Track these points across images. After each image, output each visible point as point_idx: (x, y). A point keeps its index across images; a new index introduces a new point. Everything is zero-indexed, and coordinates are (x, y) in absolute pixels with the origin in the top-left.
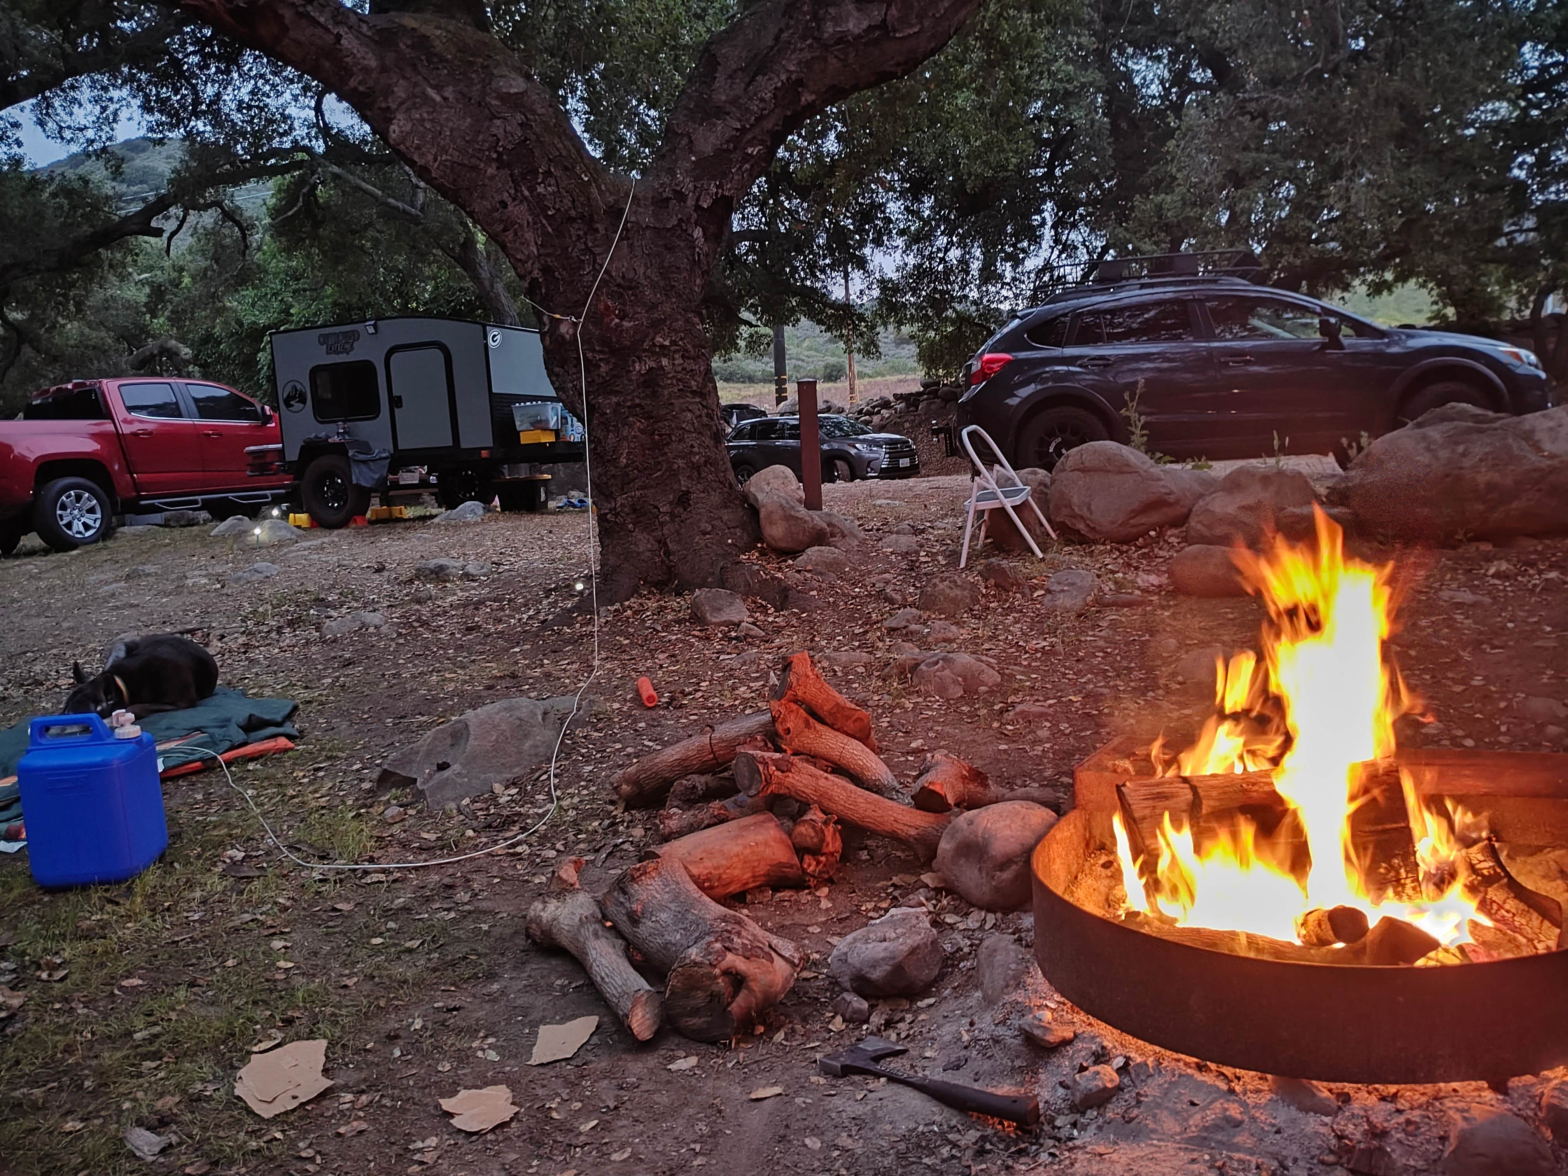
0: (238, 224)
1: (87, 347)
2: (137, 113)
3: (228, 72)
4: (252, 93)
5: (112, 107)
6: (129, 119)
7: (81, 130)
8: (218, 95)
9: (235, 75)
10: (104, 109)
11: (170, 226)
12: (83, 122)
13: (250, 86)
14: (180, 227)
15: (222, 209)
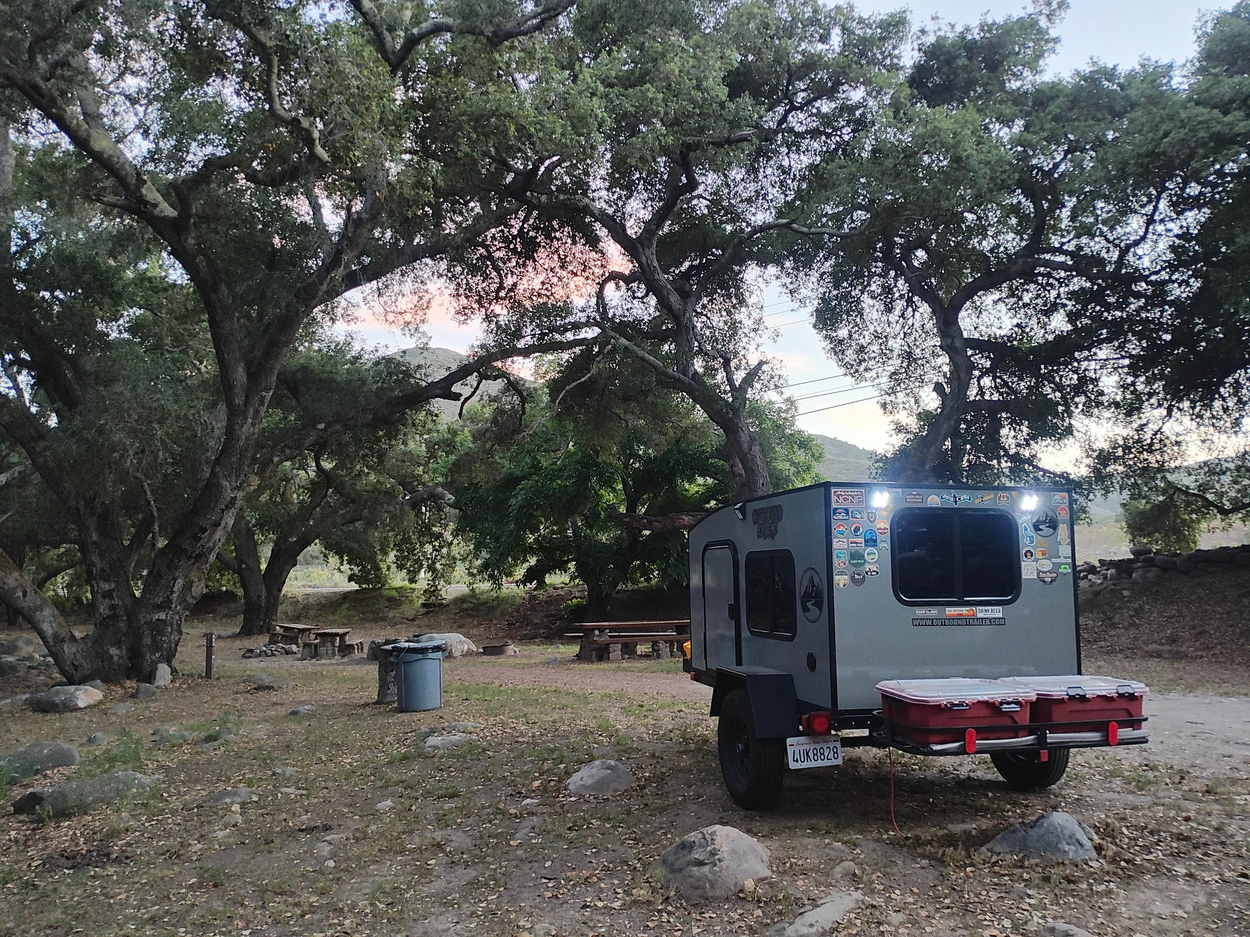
0: (519, 393)
1: (380, 492)
2: (447, 299)
3: (524, 265)
4: (543, 283)
5: (427, 297)
6: (441, 305)
7: (401, 313)
8: (515, 285)
9: (530, 269)
10: (421, 298)
11: (466, 391)
12: (404, 308)
13: (542, 277)
14: (473, 394)
15: (508, 379)
